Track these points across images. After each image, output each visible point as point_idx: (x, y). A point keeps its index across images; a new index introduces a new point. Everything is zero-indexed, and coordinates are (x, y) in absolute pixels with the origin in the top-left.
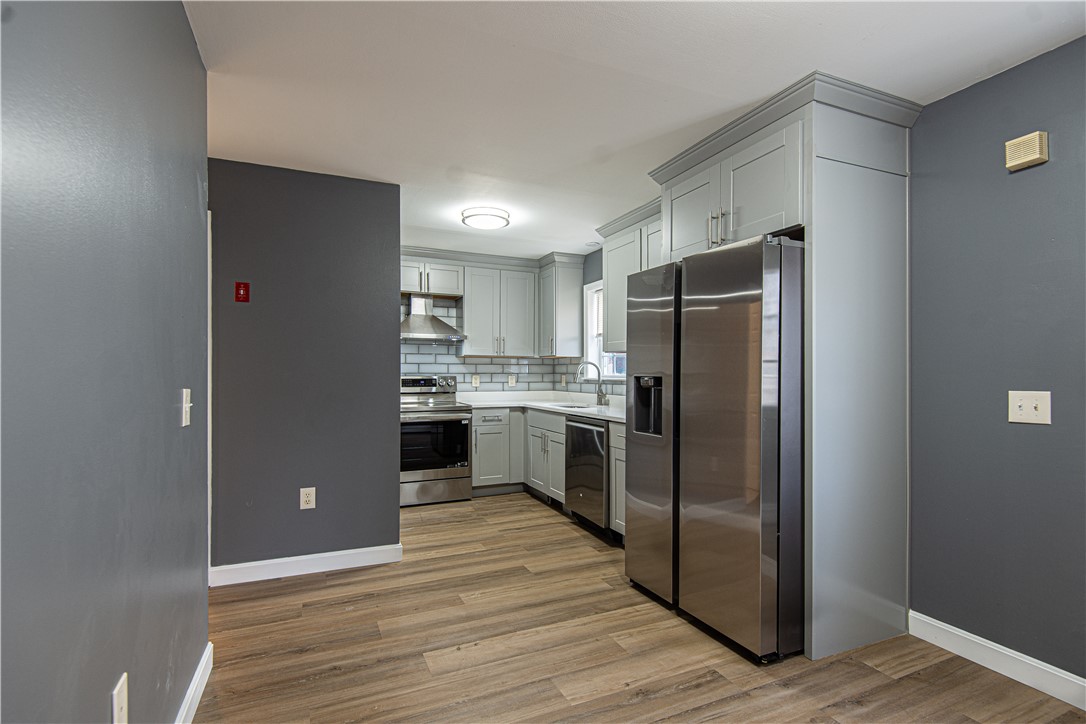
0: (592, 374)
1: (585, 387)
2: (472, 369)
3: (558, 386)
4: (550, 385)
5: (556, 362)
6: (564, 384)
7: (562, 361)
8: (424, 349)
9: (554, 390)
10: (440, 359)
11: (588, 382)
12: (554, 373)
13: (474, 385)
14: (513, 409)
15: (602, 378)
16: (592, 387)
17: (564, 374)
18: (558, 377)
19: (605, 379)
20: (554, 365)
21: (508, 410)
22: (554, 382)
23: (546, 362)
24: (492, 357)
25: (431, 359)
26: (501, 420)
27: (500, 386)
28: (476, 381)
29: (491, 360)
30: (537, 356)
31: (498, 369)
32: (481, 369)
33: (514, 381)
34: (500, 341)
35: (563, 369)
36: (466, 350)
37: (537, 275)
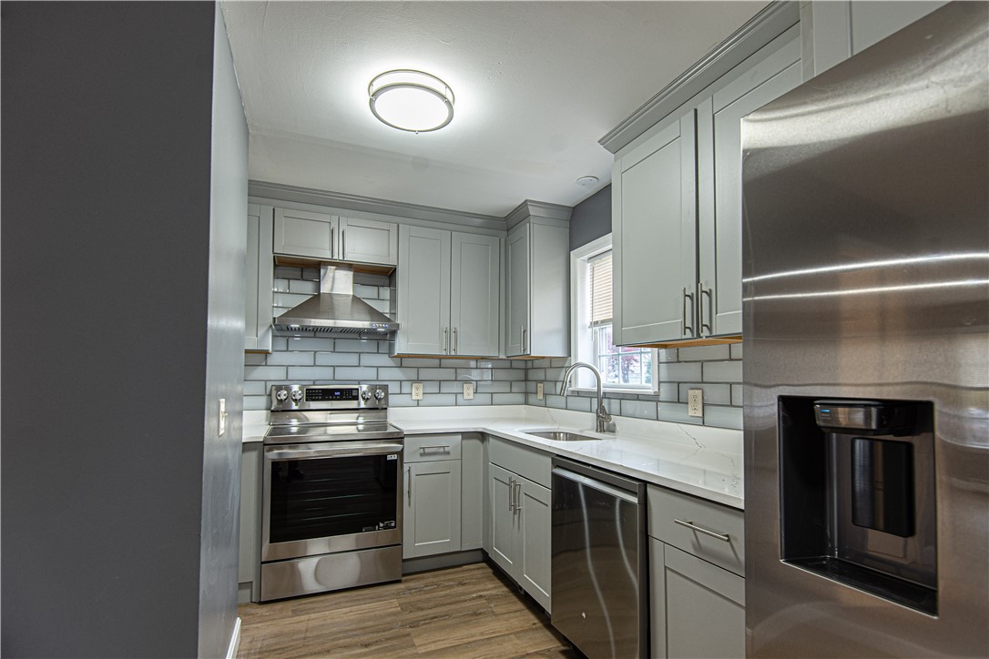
0: (584, 380)
1: (573, 402)
2: (412, 374)
3: (532, 398)
4: (521, 398)
5: (529, 365)
6: (540, 396)
7: (537, 363)
8: (341, 345)
9: (526, 403)
10: (366, 360)
11: (578, 394)
12: (526, 380)
13: (414, 397)
14: (467, 435)
15: (602, 389)
16: (585, 403)
17: (541, 382)
18: (531, 386)
19: (608, 390)
20: (526, 370)
21: (460, 437)
22: (526, 393)
23: (515, 364)
24: (440, 358)
25: (353, 359)
26: (448, 453)
27: (451, 399)
28: (417, 392)
29: (440, 361)
30: (503, 356)
31: (449, 374)
32: (424, 374)
33: (471, 391)
34: (450, 334)
35: (540, 375)
36: (401, 346)
37: (503, 240)
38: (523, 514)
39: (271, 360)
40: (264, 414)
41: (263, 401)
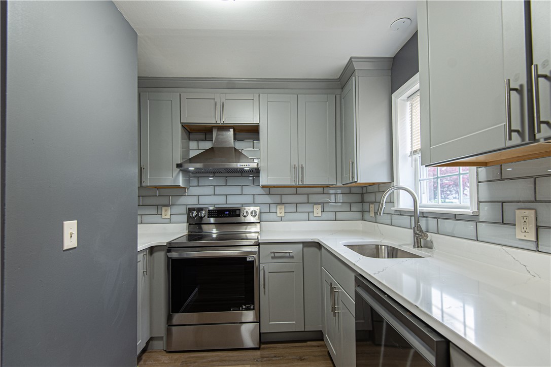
0: (404, 202)
1: (397, 219)
2: (277, 199)
3: (366, 216)
4: (359, 215)
5: (364, 191)
6: (372, 214)
7: (370, 189)
8: (231, 181)
9: (363, 219)
10: (247, 190)
11: (400, 213)
12: (362, 202)
13: (279, 215)
14: (306, 244)
15: (419, 209)
16: (406, 220)
17: (372, 203)
18: (366, 206)
19: (425, 209)
20: (362, 194)
21: (301, 246)
22: (363, 212)
23: (353, 190)
24: (296, 187)
25: (237, 190)
26: (292, 257)
27: (305, 216)
28: (280, 211)
29: (296, 189)
30: (339, 184)
31: (303, 198)
32: (286, 199)
33: (320, 210)
34: (298, 170)
35: (370, 198)
36: (264, 180)
37: (338, 97)
38: (341, 315)
39: (188, 192)
40: (185, 225)
41: (185, 218)
